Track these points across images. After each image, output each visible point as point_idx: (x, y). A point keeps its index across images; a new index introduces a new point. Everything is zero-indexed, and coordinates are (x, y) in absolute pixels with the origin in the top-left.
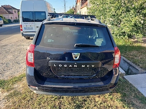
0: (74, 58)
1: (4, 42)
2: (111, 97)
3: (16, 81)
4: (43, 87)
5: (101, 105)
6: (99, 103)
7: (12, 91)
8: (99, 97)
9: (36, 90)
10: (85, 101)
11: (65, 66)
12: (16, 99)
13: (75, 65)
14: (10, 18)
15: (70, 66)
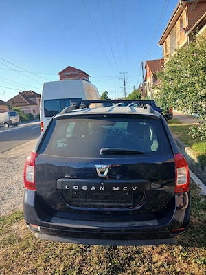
0: (99, 174)
1: (13, 153)
2: (185, 254)
3: (17, 218)
4: (48, 226)
5: (161, 269)
6: (158, 264)
7: (7, 236)
8: (160, 253)
9: (37, 231)
10: (131, 259)
11: (85, 188)
12: (10, 249)
13: (102, 186)
14: (32, 112)
15: (93, 188)
